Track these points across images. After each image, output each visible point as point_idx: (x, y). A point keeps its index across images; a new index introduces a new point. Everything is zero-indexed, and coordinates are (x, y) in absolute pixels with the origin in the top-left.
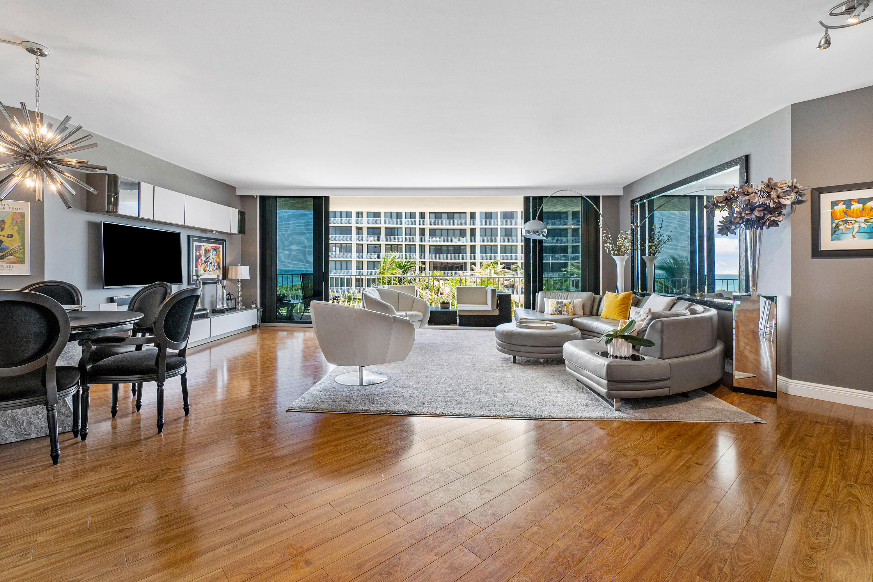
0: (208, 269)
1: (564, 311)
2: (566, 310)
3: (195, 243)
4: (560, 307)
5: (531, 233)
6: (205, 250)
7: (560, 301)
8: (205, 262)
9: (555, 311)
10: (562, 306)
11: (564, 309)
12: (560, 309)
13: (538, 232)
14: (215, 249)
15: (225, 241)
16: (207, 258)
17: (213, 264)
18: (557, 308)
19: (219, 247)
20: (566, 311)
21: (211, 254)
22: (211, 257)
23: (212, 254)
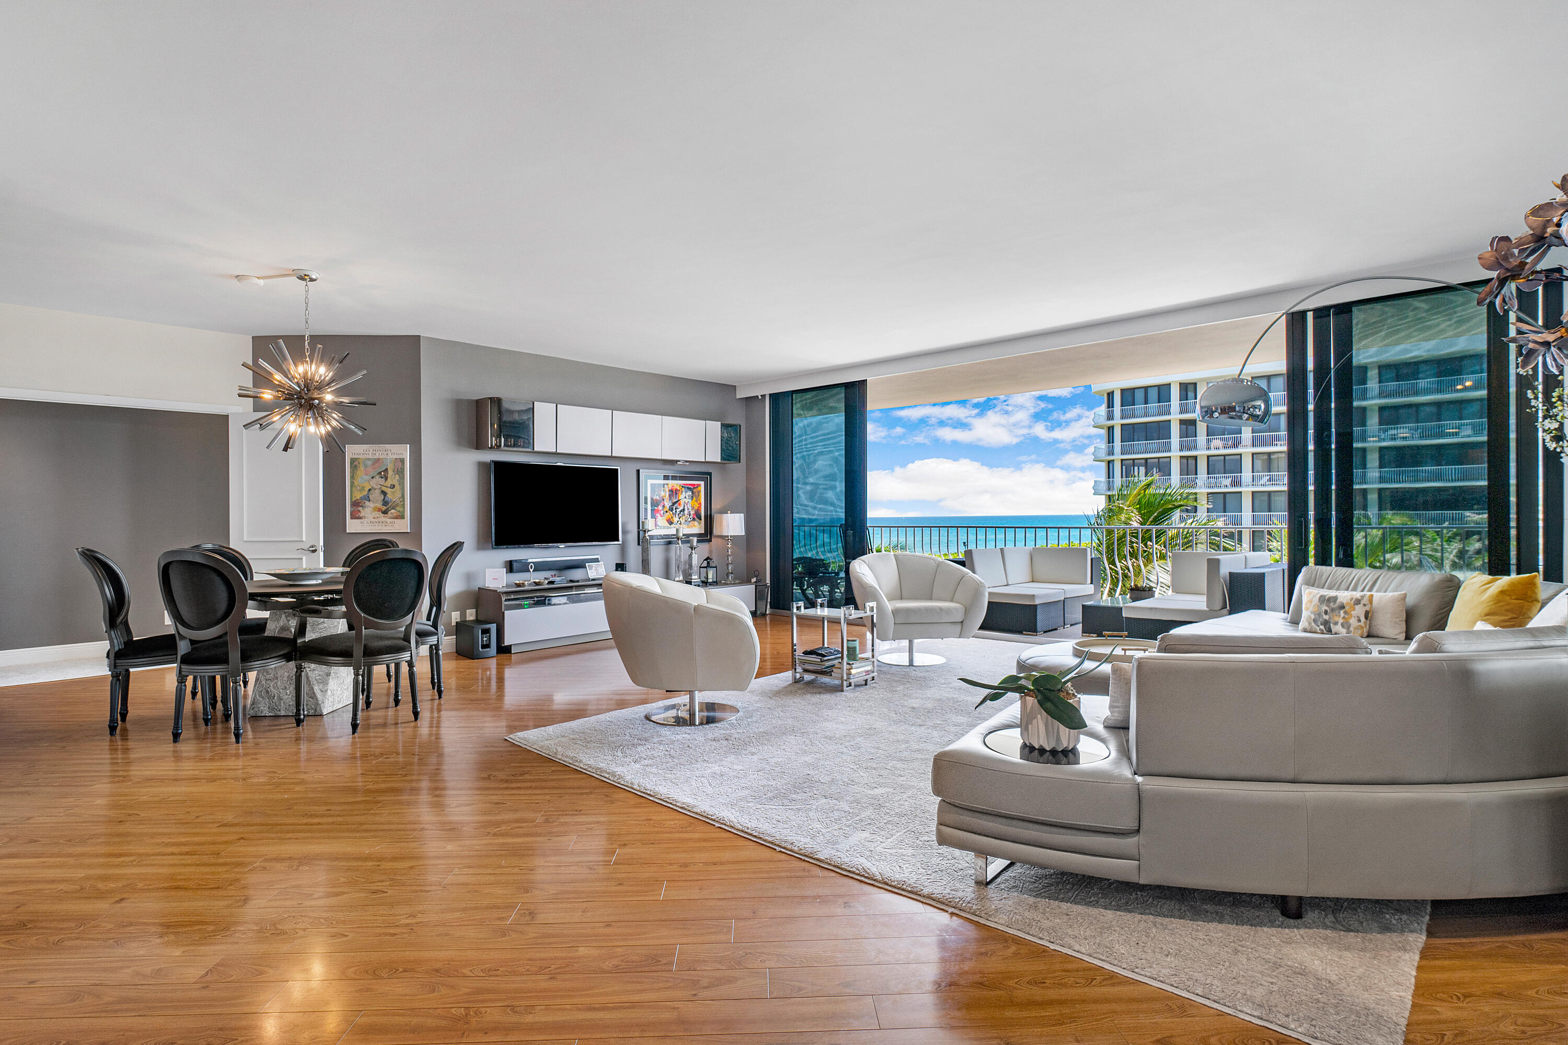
0: (676, 519)
1: (1336, 623)
2: (1341, 621)
3: (650, 482)
4: (1326, 612)
5: (1216, 415)
6: (671, 491)
7: (1332, 593)
8: (671, 509)
9: (1315, 621)
10: (1333, 610)
11: (1336, 619)
12: (1326, 617)
13: (1233, 409)
14: (692, 489)
15: (710, 474)
16: (674, 504)
17: (686, 512)
18: (1319, 615)
19: (699, 485)
20: (1343, 625)
21: (681, 497)
22: (682, 502)
23: (684, 497)
